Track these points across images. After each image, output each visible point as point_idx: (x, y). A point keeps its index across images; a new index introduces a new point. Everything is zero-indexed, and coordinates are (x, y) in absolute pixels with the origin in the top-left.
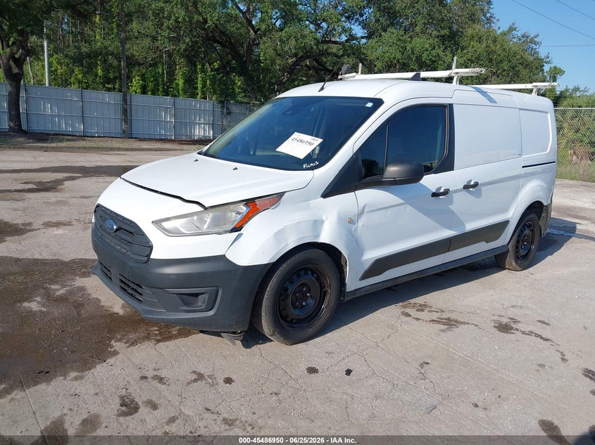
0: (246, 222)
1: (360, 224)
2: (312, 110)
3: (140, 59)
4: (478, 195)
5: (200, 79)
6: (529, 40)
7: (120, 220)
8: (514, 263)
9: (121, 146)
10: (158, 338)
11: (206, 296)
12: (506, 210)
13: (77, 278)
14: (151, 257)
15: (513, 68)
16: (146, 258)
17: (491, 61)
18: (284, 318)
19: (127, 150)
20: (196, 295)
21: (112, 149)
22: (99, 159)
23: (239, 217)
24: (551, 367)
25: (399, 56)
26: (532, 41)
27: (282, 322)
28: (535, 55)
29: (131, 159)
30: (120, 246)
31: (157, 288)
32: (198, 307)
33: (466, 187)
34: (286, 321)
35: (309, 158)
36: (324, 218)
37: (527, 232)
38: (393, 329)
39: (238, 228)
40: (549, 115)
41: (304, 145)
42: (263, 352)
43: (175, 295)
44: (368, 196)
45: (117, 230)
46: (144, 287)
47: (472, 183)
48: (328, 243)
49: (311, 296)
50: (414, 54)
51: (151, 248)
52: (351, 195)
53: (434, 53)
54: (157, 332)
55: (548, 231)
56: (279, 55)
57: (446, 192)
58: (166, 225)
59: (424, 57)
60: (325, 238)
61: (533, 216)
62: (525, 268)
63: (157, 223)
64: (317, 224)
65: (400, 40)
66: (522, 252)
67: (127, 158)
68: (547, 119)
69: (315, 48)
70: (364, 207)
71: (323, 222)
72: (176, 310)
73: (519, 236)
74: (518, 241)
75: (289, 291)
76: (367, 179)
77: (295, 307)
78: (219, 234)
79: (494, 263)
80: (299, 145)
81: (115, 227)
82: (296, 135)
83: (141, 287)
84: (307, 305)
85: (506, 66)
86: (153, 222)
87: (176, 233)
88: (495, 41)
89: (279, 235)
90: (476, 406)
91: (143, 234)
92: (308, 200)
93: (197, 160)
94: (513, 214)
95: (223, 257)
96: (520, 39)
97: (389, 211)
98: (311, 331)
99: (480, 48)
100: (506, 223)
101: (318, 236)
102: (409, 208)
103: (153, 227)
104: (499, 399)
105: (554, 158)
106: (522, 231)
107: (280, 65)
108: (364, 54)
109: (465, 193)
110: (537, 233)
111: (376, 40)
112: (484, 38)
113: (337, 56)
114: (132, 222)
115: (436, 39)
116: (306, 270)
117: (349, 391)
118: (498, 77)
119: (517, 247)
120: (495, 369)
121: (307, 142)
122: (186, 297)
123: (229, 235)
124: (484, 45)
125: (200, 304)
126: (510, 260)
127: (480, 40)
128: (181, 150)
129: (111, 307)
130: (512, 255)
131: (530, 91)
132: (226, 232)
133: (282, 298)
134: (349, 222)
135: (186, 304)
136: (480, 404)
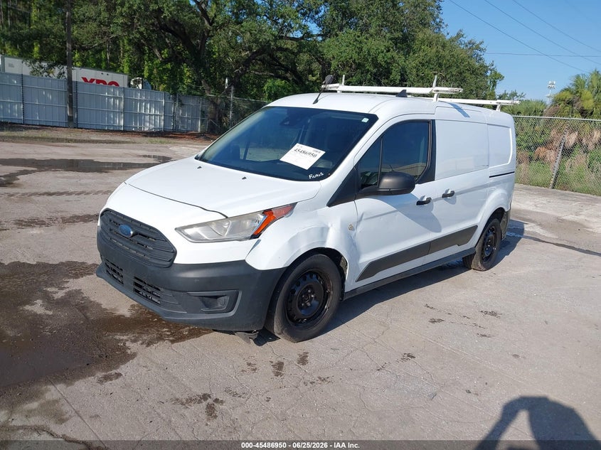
0: (264, 229)
1: (359, 230)
2: (309, 121)
3: (86, 44)
4: (454, 203)
5: (146, 67)
6: (473, 46)
7: (136, 226)
8: (479, 264)
9: (69, 137)
10: (171, 339)
11: (227, 298)
12: (475, 216)
13: (71, 280)
14: (175, 262)
15: (461, 73)
16: (169, 263)
17: (440, 65)
18: (291, 318)
19: (76, 141)
20: (216, 297)
21: (59, 140)
22: (49, 151)
23: (257, 225)
24: (524, 358)
25: (355, 56)
26: (478, 48)
27: (290, 322)
28: (481, 62)
29: (83, 152)
30: (135, 250)
31: (180, 291)
32: (218, 308)
33: (445, 196)
34: (293, 321)
35: (314, 169)
36: (329, 225)
37: (491, 235)
38: (385, 326)
39: (256, 236)
40: (510, 129)
41: (307, 156)
42: (274, 350)
43: (197, 298)
44: (366, 205)
45: (134, 235)
46: (162, 290)
47: (449, 192)
48: (333, 248)
49: (315, 297)
50: (369, 55)
51: (175, 253)
52: (352, 203)
53: (389, 55)
54: (169, 333)
55: (507, 234)
56: (233, 48)
57: (429, 201)
58: (189, 231)
59: (380, 58)
60: (330, 243)
61: (495, 221)
62: (488, 268)
63: (180, 230)
64: (324, 231)
65: (356, 40)
66: (487, 255)
67: (78, 150)
68: (509, 133)
69: (273, 44)
70: (363, 214)
71: (328, 229)
72: (197, 311)
73: (485, 239)
74: (483, 244)
75: (296, 293)
76: (365, 189)
77: (301, 308)
78: (240, 240)
79: (463, 264)
80: (303, 156)
81: (132, 233)
82: (298, 146)
83: (159, 290)
84: (311, 305)
85: (454, 71)
86: (176, 229)
87: (197, 239)
88: (444, 46)
89: (293, 242)
90: (469, 392)
91: (166, 240)
92: (315, 209)
93: (200, 167)
94: (481, 219)
95: (244, 261)
96: (467, 46)
97: (382, 218)
98: (315, 329)
99: (431, 52)
100: (475, 227)
101: (324, 242)
102: (399, 215)
103: (176, 234)
104: (486, 386)
105: (514, 169)
106: (486, 235)
107: (233, 58)
108: (320, 52)
109: (443, 201)
110: (498, 236)
111: (333, 39)
112: (434, 42)
113: (293, 53)
114: (151, 227)
115: (390, 42)
116: (311, 273)
117: (360, 383)
118: (447, 81)
119: (483, 250)
120: (478, 360)
121: (309, 154)
122: (207, 298)
123: (248, 241)
124: (434, 50)
125: (219, 305)
126: (476, 261)
127: (430, 45)
128: (133, 143)
129: (115, 309)
130: (479, 257)
131: (494, 107)
132: (246, 239)
133: (289, 300)
134: (349, 229)
135: (207, 306)
136: (472, 390)
